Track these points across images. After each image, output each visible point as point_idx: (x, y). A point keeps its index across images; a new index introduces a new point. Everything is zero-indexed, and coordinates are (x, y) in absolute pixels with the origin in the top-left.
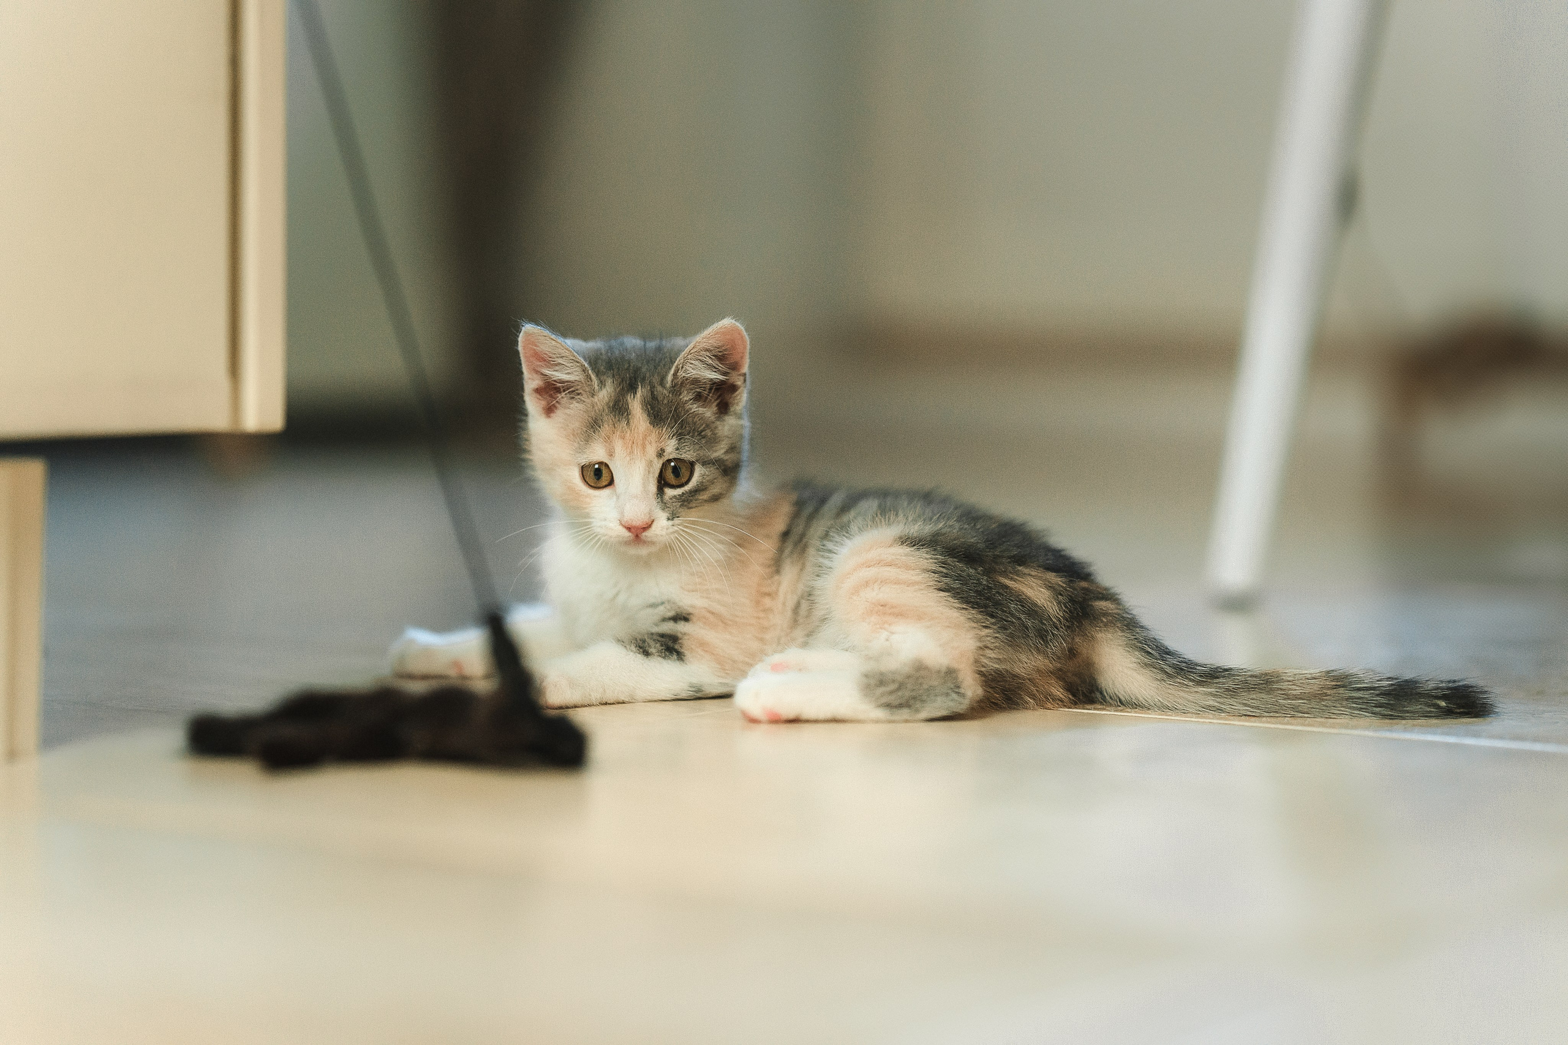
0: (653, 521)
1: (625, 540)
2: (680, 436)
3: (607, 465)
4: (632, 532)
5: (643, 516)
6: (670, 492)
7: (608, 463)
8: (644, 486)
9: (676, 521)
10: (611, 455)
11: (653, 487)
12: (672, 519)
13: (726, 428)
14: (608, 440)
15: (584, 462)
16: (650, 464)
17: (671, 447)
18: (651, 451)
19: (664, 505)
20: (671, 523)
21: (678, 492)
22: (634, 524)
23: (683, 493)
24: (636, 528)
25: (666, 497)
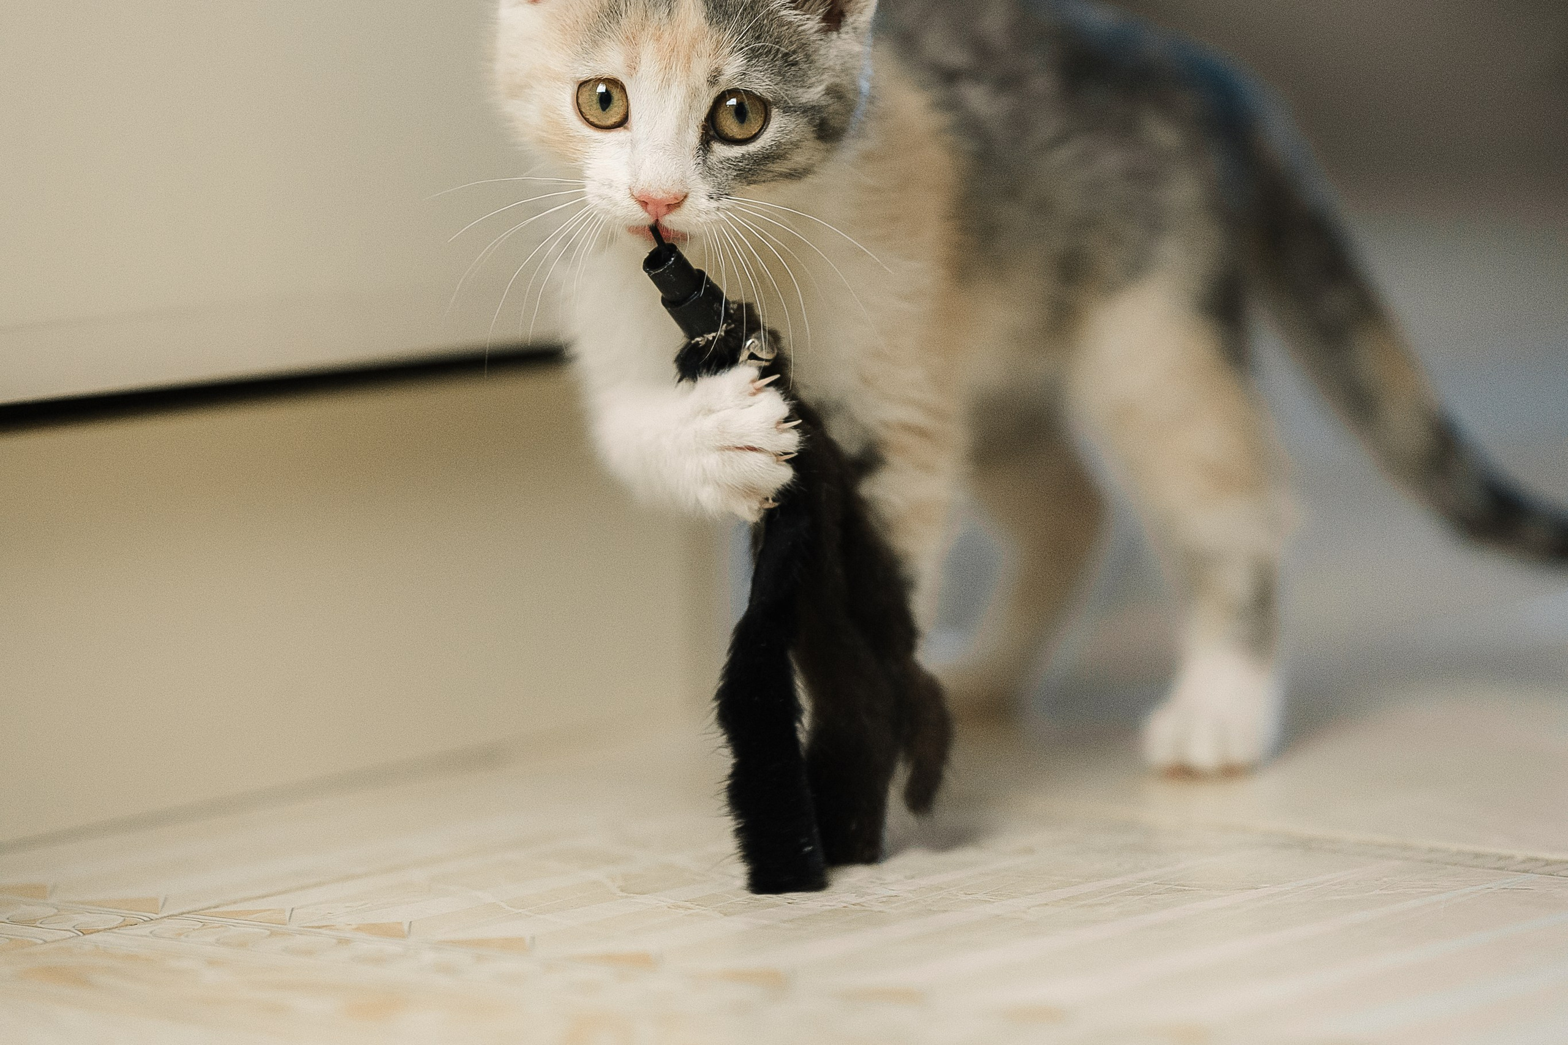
0: (686, 197)
1: (635, 224)
2: (753, 55)
3: (623, 88)
4: (647, 211)
5: (670, 183)
6: (721, 151)
7: (625, 84)
8: (681, 131)
9: (725, 202)
10: (633, 67)
11: (693, 136)
12: (718, 199)
13: (833, 52)
14: (632, 41)
15: (585, 74)
16: (694, 94)
17: (733, 67)
18: (701, 70)
19: (708, 171)
20: (714, 204)
21: (736, 151)
22: (653, 195)
23: (743, 155)
24: (657, 203)
25: (713, 159)
